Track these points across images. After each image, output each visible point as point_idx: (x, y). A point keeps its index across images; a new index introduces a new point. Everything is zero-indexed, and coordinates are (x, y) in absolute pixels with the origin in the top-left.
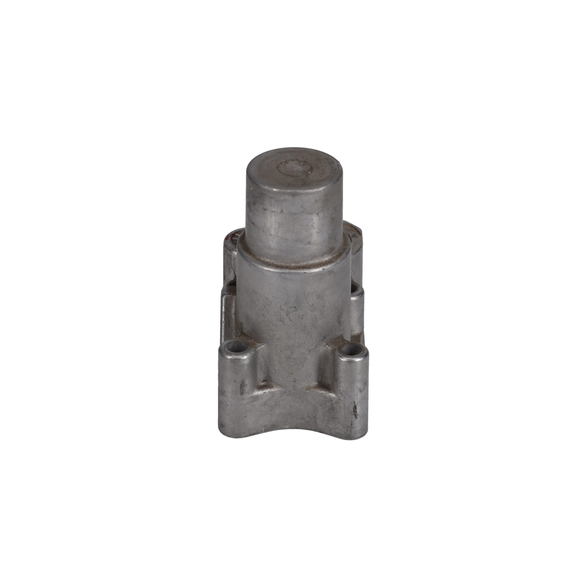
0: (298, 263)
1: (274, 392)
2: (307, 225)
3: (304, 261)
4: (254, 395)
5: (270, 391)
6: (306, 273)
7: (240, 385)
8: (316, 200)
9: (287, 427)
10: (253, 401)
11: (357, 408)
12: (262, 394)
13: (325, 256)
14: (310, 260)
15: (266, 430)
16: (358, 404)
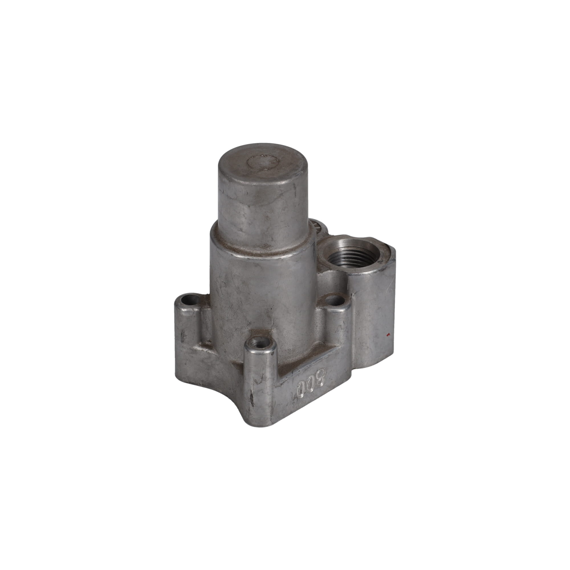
0: (232, 244)
1: (210, 353)
2: (239, 213)
3: (237, 245)
4: (193, 348)
5: (208, 352)
6: (233, 255)
7: (181, 333)
8: (248, 193)
9: (221, 391)
10: (191, 353)
11: (253, 397)
12: (200, 351)
13: (257, 249)
14: (242, 246)
15: (204, 385)
16: (255, 394)
